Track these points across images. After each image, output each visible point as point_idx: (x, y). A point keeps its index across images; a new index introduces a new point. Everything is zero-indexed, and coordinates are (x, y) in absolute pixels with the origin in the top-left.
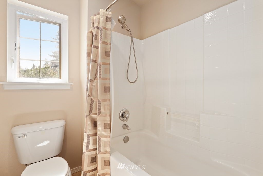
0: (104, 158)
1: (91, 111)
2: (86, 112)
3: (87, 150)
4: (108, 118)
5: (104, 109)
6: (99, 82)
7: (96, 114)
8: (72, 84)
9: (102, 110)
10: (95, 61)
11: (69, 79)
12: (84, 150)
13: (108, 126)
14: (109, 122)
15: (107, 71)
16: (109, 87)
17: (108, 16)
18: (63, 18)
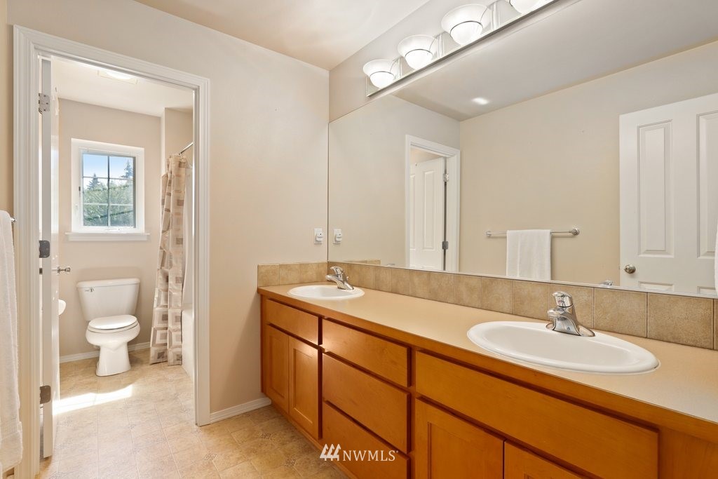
0: (176, 313)
1: (162, 264)
2: (158, 266)
3: (157, 306)
4: (181, 271)
5: (177, 262)
6: (170, 233)
7: (167, 268)
8: (149, 234)
9: (174, 263)
10: (168, 210)
11: (146, 228)
12: (155, 305)
13: (181, 280)
14: (181, 276)
15: (180, 221)
16: (182, 239)
17: (183, 161)
18: (139, 151)
